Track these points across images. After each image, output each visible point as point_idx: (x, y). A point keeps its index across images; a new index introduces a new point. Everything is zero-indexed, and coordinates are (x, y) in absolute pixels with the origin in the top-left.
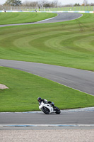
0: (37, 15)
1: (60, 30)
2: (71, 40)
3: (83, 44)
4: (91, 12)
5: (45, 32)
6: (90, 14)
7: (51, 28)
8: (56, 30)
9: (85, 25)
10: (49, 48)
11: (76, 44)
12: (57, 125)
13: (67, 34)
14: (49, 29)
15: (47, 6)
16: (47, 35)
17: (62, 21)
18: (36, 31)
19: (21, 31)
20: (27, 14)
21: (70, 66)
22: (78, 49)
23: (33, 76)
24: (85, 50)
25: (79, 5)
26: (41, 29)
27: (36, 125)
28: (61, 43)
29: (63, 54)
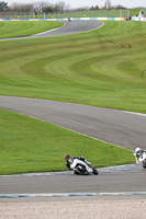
0: (32, 24)
1: (69, 47)
2: (86, 63)
3: (106, 69)
4: (117, 19)
5: (45, 50)
6: (116, 23)
7: (55, 45)
8: (61, 48)
9: (109, 38)
10: (53, 76)
11: (95, 69)
12: (66, 194)
13: (80, 53)
14: (51, 45)
15: (48, 10)
16: (48, 55)
17: (71, 33)
19: (7, 49)
20: (16, 24)
21: (85, 102)
22: (97, 76)
23: (27, 119)
24: (109, 78)
25: (97, 8)
26: (40, 47)
27: (34, 194)
28: (70, 68)
29: (75, 85)
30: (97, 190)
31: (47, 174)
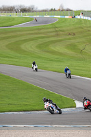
0: (14, 19)
1: (36, 34)
2: (47, 44)
3: (58, 48)
4: (66, 17)
5: (21, 35)
6: (66, 19)
7: (28, 32)
8: (32, 34)
9: (61, 29)
10: (25, 51)
11: (52, 48)
12: (32, 126)
13: (43, 38)
14: (25, 32)
15: (24, 10)
16: (23, 38)
18: (13, 34)
20: (4, 18)
22: (53, 52)
23: (9, 78)
24: (61, 54)
25: (55, 10)
26: (18, 33)
27: (12, 126)
28: (37, 47)
29: (39, 57)
30: (51, 124)
31: (21, 113)
